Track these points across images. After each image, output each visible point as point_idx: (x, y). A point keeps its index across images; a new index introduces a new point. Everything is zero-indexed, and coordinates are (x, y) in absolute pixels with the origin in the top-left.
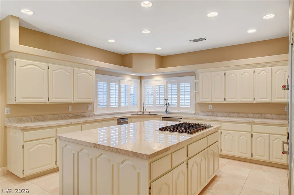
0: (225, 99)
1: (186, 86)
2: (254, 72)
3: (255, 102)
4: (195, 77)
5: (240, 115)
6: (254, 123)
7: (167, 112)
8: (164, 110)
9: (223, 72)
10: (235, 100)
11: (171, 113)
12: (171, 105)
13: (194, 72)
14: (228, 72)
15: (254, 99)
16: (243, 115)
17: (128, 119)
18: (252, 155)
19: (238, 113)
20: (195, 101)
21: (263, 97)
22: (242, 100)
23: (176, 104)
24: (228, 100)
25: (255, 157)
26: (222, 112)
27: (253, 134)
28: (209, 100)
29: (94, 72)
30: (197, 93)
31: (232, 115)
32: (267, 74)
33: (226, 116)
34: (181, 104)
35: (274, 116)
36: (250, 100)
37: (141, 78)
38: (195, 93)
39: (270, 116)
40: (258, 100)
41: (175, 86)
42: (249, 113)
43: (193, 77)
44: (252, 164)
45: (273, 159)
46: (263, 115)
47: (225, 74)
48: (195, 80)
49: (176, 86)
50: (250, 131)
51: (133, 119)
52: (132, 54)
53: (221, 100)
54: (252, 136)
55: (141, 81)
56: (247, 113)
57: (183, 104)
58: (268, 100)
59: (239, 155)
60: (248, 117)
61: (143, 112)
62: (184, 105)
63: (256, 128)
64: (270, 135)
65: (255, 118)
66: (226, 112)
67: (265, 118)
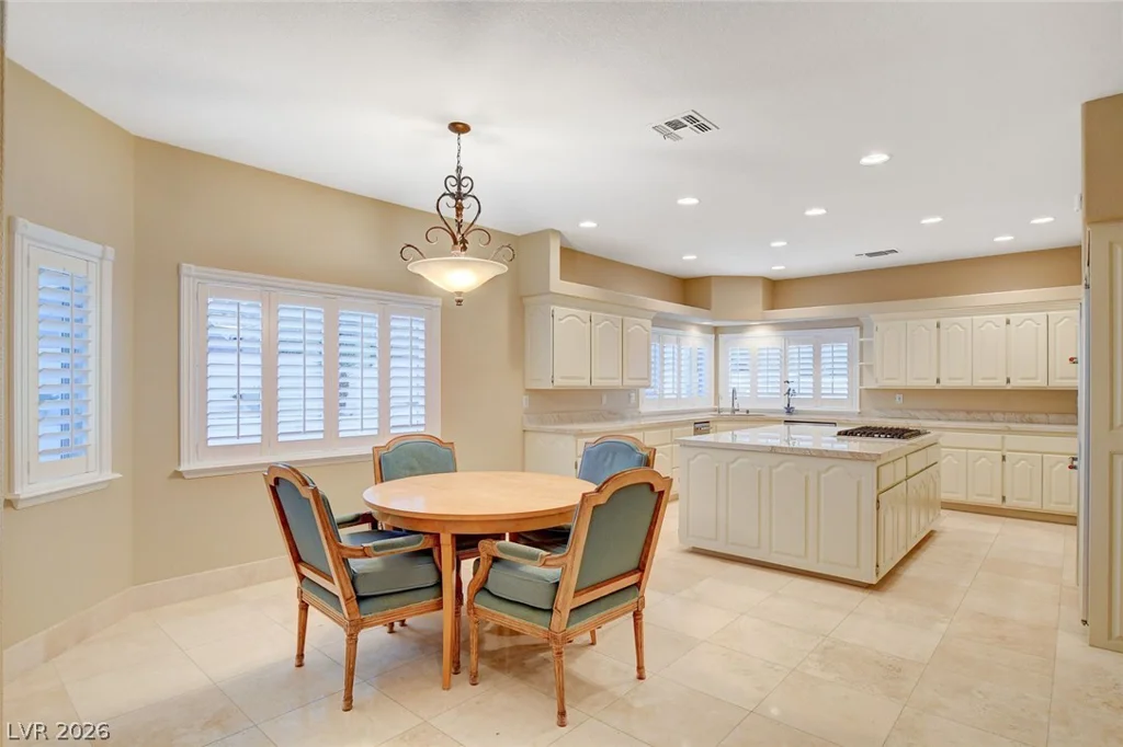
0: (938, 381)
1: (837, 351)
2: (1008, 322)
3: (1009, 387)
4: (861, 329)
5: (972, 415)
6: (1010, 431)
7: (789, 410)
8: (782, 405)
9: (935, 322)
10: (964, 383)
11: (798, 412)
12: (800, 394)
13: (857, 319)
14: (944, 322)
15: (1008, 381)
16: (979, 416)
17: (711, 424)
18: (1004, 498)
19: (968, 412)
20: (861, 384)
21: (1029, 376)
22: (980, 383)
23: (811, 391)
24: (946, 383)
25: (1011, 503)
26: (927, 410)
27: (1007, 454)
28: (898, 383)
29: (650, 322)
30: (864, 369)
31: (953, 415)
32: (1037, 329)
33: (939, 420)
34: (823, 392)
35: (1052, 417)
36: (1000, 383)
37: (716, 330)
38: (861, 366)
39: (1042, 417)
40: (1017, 383)
41: (807, 349)
42: (995, 412)
43: (855, 331)
44: (1003, 519)
45: (1052, 505)
46: (1027, 416)
47: (938, 326)
48: (861, 336)
49: (811, 350)
50: (1000, 447)
51: (719, 425)
52: (709, 277)
53: (931, 383)
54: (1004, 458)
55: (716, 339)
56: (988, 412)
57: (830, 392)
58: (1040, 383)
59: (974, 499)
60: (992, 421)
61: (734, 411)
62: (833, 394)
63: (1013, 441)
64: (1045, 455)
65: (1009, 422)
66: (940, 411)
67: (1031, 422)
